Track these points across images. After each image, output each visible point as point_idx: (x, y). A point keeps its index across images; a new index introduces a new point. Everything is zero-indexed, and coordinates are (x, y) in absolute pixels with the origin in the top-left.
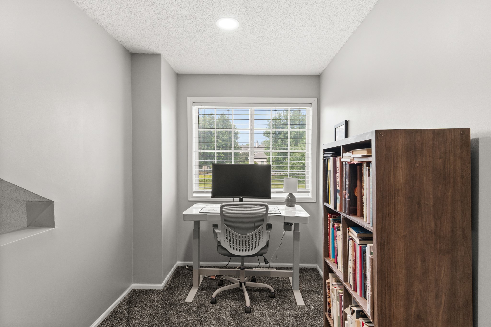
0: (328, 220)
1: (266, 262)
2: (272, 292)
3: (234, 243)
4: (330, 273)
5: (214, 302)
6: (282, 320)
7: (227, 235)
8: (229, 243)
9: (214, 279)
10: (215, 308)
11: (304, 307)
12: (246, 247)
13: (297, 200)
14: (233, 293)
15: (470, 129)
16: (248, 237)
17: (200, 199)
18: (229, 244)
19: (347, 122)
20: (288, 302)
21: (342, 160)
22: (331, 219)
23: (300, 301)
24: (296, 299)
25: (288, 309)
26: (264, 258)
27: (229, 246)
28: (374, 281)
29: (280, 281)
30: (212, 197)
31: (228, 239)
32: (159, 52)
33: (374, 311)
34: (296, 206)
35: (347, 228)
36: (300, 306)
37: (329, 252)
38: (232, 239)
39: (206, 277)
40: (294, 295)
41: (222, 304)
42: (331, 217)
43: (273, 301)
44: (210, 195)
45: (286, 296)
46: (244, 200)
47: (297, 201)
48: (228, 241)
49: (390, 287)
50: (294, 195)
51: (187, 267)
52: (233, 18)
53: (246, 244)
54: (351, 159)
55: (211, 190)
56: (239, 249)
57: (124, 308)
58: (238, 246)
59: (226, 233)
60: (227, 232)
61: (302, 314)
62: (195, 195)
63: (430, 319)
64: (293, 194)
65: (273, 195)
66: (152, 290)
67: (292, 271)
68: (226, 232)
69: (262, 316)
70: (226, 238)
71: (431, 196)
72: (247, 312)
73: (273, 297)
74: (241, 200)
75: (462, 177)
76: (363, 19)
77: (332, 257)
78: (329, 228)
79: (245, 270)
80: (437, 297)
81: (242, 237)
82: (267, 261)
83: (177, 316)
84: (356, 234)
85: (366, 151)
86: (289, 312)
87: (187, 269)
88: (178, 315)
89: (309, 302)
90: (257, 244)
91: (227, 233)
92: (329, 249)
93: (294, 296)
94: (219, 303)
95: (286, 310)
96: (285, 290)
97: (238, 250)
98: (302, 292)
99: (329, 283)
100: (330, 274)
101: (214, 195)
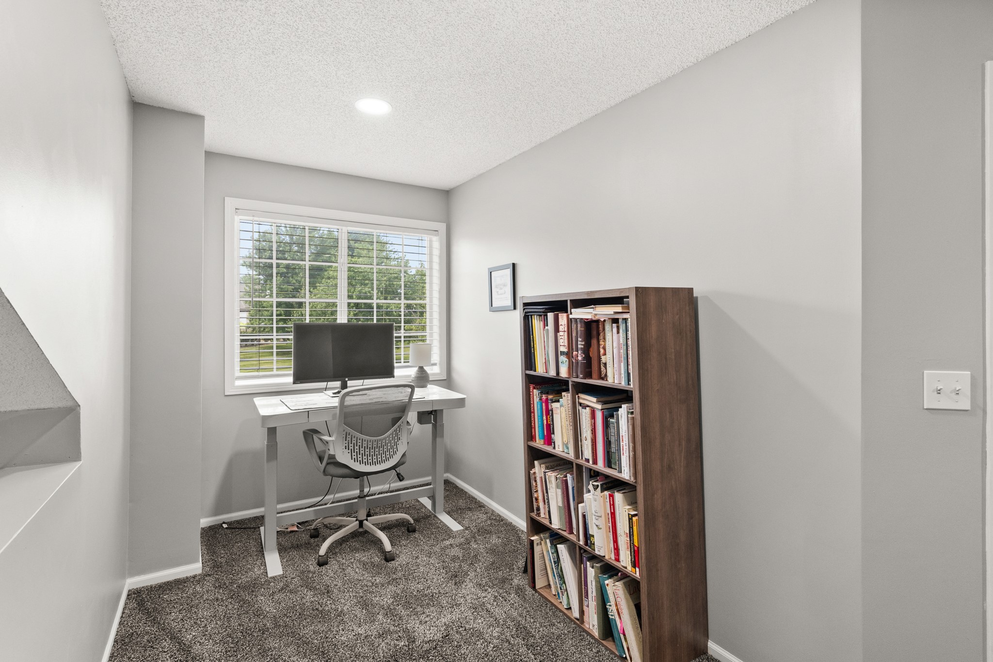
0: (531, 393)
1: (401, 478)
2: (411, 524)
3: (360, 453)
4: (537, 460)
5: (322, 563)
6: (446, 555)
7: (347, 442)
8: (352, 454)
9: (297, 531)
10: (332, 570)
11: (463, 530)
12: (375, 457)
13: (430, 377)
14: (347, 542)
15: (693, 288)
16: (374, 442)
17: (257, 389)
18: (352, 457)
19: (514, 265)
20: (439, 531)
21: (571, 316)
22: (536, 392)
23: (454, 526)
24: (448, 524)
25: (444, 539)
26: (397, 472)
27: (352, 459)
28: (636, 439)
29: (408, 508)
30: (294, 383)
31: (349, 448)
32: (201, 112)
33: (637, 471)
34: (429, 386)
35: (577, 396)
36: (457, 531)
37: (533, 433)
38: (356, 447)
39: (281, 531)
40: (440, 520)
41: (338, 562)
42: (534, 388)
43: (417, 535)
44: (290, 379)
45: (430, 524)
46: (350, 383)
47: (430, 379)
48: (350, 451)
49: (650, 442)
50: (426, 370)
51: (225, 526)
52: (386, 101)
53: (376, 453)
54: (592, 316)
55: (292, 372)
56: (369, 461)
57: (141, 624)
58: (362, 456)
59: (345, 440)
60: (348, 436)
61: (467, 539)
62: (238, 383)
63: (676, 467)
64: (425, 368)
65: (397, 372)
66: (179, 579)
67: (431, 486)
68: (345, 438)
69: (415, 558)
70: (346, 447)
71: (673, 350)
72: (387, 560)
73: (414, 531)
74: (344, 386)
75: (690, 332)
76: (542, 141)
77: (539, 438)
78: (532, 403)
79: (367, 498)
80: (680, 445)
81: (369, 441)
82: (402, 476)
83: (271, 601)
84: (594, 400)
85: (621, 308)
86: (448, 543)
87: (226, 528)
88: (273, 598)
89: (466, 522)
90: (396, 449)
91: (348, 439)
92: (533, 429)
93: (442, 522)
94: (332, 562)
95: (442, 540)
96: (423, 518)
97: (368, 464)
98: (449, 513)
99: (535, 473)
100: (535, 462)
101: (299, 378)
